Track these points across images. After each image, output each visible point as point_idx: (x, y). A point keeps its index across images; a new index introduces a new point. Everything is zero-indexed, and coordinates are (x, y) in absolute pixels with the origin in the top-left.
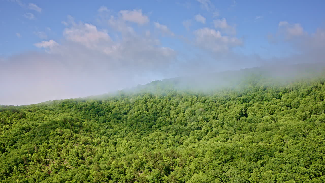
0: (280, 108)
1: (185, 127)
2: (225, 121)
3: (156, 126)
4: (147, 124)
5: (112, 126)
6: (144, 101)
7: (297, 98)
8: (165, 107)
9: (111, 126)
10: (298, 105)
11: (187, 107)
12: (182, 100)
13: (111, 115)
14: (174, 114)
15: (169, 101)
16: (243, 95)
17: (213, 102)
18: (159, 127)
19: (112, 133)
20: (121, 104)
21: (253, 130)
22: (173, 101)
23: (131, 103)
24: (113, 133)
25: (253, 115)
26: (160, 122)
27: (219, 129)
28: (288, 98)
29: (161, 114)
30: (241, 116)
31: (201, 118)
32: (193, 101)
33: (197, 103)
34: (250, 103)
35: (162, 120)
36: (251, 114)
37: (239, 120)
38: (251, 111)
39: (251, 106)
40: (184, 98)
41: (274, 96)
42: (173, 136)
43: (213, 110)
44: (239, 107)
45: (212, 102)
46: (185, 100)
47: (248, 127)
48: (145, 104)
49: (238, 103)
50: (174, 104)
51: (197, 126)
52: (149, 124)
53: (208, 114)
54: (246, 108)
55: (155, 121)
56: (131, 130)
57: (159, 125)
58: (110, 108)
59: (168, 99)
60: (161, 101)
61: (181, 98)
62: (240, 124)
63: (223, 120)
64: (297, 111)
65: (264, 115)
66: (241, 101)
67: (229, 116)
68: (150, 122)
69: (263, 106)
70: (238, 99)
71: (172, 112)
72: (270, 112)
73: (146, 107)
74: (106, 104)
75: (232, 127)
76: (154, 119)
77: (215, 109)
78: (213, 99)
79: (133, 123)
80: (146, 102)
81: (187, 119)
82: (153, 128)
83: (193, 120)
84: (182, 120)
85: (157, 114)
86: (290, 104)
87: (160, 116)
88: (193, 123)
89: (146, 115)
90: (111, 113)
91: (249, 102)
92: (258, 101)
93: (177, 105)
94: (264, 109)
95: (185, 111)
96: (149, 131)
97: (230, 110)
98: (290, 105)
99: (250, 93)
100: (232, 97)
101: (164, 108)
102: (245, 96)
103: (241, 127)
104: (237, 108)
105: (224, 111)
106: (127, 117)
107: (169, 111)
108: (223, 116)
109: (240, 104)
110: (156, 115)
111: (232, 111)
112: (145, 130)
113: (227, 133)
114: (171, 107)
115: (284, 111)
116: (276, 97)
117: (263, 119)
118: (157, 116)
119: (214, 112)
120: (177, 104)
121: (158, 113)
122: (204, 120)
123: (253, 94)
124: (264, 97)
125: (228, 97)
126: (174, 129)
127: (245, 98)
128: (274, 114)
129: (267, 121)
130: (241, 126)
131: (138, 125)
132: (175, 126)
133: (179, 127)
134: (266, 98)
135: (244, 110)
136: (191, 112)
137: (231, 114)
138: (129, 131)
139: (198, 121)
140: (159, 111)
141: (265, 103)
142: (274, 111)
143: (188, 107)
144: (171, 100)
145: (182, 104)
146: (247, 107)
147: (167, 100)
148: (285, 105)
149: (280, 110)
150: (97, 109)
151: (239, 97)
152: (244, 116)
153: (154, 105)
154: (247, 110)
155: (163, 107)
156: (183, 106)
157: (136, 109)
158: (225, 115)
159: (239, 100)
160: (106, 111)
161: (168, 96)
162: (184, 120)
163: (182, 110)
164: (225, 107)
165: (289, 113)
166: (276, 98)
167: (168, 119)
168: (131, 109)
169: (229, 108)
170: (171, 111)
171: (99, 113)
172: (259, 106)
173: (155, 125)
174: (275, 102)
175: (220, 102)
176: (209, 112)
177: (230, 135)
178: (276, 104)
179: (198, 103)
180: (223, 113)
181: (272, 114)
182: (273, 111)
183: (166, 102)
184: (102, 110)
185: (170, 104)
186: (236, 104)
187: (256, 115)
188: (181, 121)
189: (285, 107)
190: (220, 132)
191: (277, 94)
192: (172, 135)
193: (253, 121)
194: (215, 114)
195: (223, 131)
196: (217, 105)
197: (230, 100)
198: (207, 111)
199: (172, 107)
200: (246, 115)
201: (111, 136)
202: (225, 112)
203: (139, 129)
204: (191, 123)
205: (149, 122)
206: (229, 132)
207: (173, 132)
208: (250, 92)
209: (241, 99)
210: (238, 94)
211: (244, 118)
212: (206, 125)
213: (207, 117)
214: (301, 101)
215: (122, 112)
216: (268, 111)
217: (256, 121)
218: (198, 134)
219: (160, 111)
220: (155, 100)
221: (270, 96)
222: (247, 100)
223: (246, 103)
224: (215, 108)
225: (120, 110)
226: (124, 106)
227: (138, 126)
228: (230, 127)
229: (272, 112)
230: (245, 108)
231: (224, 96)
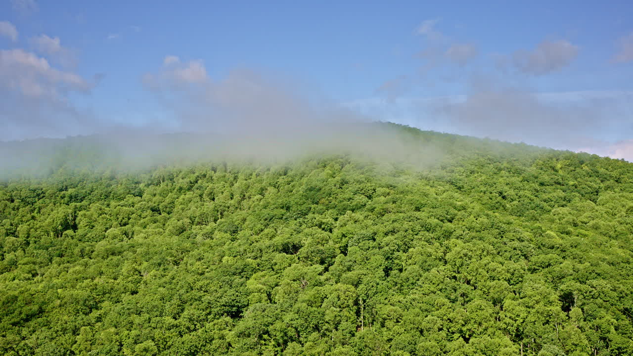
0: (139, 212)
2: (31, 240)
7: (170, 194)
10: (172, 207)
16: (71, 188)
17: (7, 201)
21: (87, 254)
25: (88, 227)
27: (17, 255)
28: (155, 195)
30: (66, 228)
34: (84, 203)
36: (84, 224)
37: (61, 236)
38: (85, 219)
39: (84, 209)
41: (130, 191)
43: (6, 217)
44: (61, 212)
45: (4, 200)
47: (77, 250)
49: (59, 204)
54: (75, 213)
62: (62, 245)
63: (28, 237)
64: (168, 219)
65: (108, 227)
66: (66, 199)
67: (40, 230)
69: (108, 209)
70: (60, 196)
72: (122, 221)
75: (45, 250)
77: (12, 215)
78: (6, 195)
86: (159, 205)
91: (81, 202)
92: (99, 200)
94: (110, 214)
97: (42, 218)
98: (159, 208)
99: (84, 184)
100: (48, 192)
102: (74, 189)
103: (63, 251)
104: (58, 213)
105: (31, 218)
108: (28, 229)
109: (63, 206)
111: (46, 219)
113: (34, 263)
115: (147, 218)
116: (133, 192)
117: (106, 234)
119: (8, 220)
123: (90, 185)
124: (111, 192)
125: (40, 192)
127: (74, 195)
128: (128, 224)
129: (114, 237)
130: (63, 249)
134: (114, 194)
135: (70, 218)
137: (44, 224)
141: (113, 203)
142: (129, 219)
146: (78, 212)
148: (149, 207)
149: (140, 216)
151: (61, 190)
152: (70, 229)
154: (76, 216)
158: (31, 226)
159: (62, 198)
164: (32, 211)
165: (155, 222)
166: (134, 194)
169: (41, 213)
172: (101, 209)
174: (130, 203)
175: (22, 201)
177: (41, 267)
178: (133, 206)
180: (28, 223)
181: (125, 225)
182: (127, 219)
186: (55, 204)
187: (93, 226)
189: (148, 211)
190: (20, 262)
191: (136, 188)
193: (88, 237)
194: (11, 224)
195: (25, 260)
196: (16, 207)
197: (43, 197)
200: (75, 227)
202: (31, 221)
206: (39, 260)
208: (85, 182)
209: (66, 196)
210: (60, 186)
211: (70, 232)
214: (177, 199)
216: (118, 219)
217: (93, 238)
221: (122, 191)
222: (77, 197)
223: (75, 204)
224: (10, 214)
228: (40, 251)
229: (124, 221)
230: (73, 214)
231: (29, 190)
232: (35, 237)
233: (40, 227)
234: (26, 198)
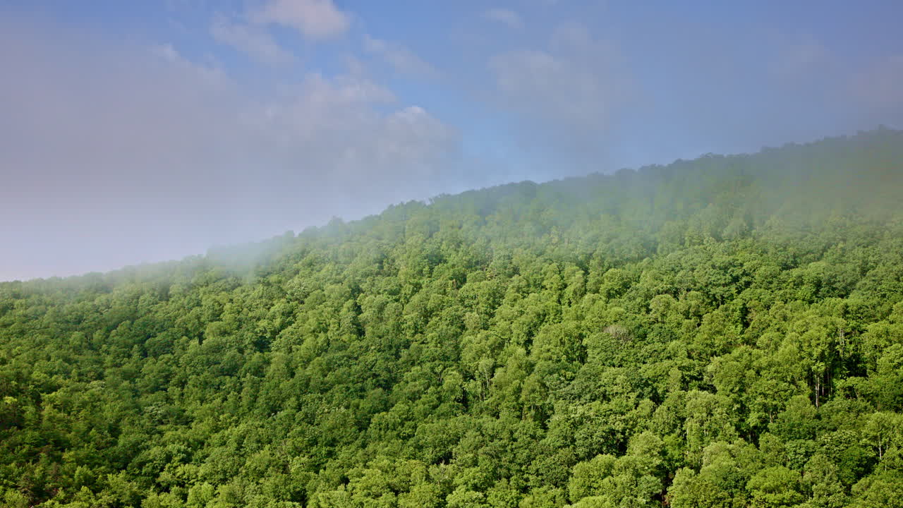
1: (540, 432)
3: (391, 416)
4: (345, 403)
5: (190, 408)
6: (350, 287)
8: (437, 315)
9: (184, 411)
11: (542, 317)
12: (516, 283)
13: (196, 354)
14: (480, 354)
15: (458, 288)
17: (668, 296)
18: (406, 419)
19: (175, 452)
20: (248, 302)
22: (475, 287)
23: (292, 294)
24: (179, 451)
26: (414, 397)
29: (421, 349)
31: (620, 379)
32: (566, 286)
33: (586, 297)
35: (419, 385)
36: (891, 361)
40: (524, 273)
42: (476, 488)
43: (673, 337)
45: (658, 292)
46: (528, 285)
48: (351, 302)
50: (478, 303)
51: (605, 428)
52: (357, 406)
53: (655, 356)
55: (387, 387)
56: (265, 439)
57: (409, 411)
58: (198, 318)
59: (451, 279)
60: (421, 287)
61: (511, 276)
66: (806, 290)
68: (361, 393)
71: (473, 341)
73: (352, 314)
74: (186, 302)
76: (384, 375)
79: (283, 400)
80: (356, 291)
81: (548, 384)
82: (372, 430)
83: (575, 391)
84: (519, 390)
85: (398, 348)
87: (415, 358)
88: (580, 410)
89: (349, 357)
90: (201, 343)
93: (494, 308)
95: (530, 334)
96: (353, 447)
101: (435, 319)
103: (865, 446)
106: (268, 363)
107: (456, 335)
110: (398, 357)
112: (334, 440)
114: (468, 314)
118: (401, 361)
120: (495, 299)
121: (407, 346)
122: (639, 390)
125: (738, 272)
126: (483, 444)
127: (824, 278)
131: (304, 409)
132: (488, 423)
133: (505, 435)
136: (563, 343)
138: (255, 445)
139: (605, 398)
140: (409, 333)
143: (545, 315)
144: (464, 281)
145: (515, 300)
147: (446, 285)
150: (145, 325)
153: (391, 307)
155: (427, 314)
156: (522, 313)
157: (312, 323)
160: (179, 335)
161: (453, 266)
162: (533, 391)
163: (518, 332)
167: (452, 378)
168: (290, 323)
170: (466, 338)
171: (147, 342)
173: (387, 410)
176: (658, 346)
179: (594, 301)
183: (445, 293)
184: (163, 329)
185: (462, 301)
188: (515, 393)
192: (472, 482)
194: (689, 357)
196: (692, 310)
198: (644, 337)
199: (471, 318)
201: (162, 470)
203: (302, 433)
204: (571, 407)
205: (363, 390)
207: (475, 463)
209: (806, 279)
212: (650, 416)
213: (650, 373)
215: (249, 337)
218: (617, 479)
219: (414, 335)
220: (392, 283)
222: (835, 282)
225: (239, 327)
226: (262, 310)
227: (300, 415)
231: (713, 267)
232: (766, 396)
233: (770, 365)
234: (706, 286)
